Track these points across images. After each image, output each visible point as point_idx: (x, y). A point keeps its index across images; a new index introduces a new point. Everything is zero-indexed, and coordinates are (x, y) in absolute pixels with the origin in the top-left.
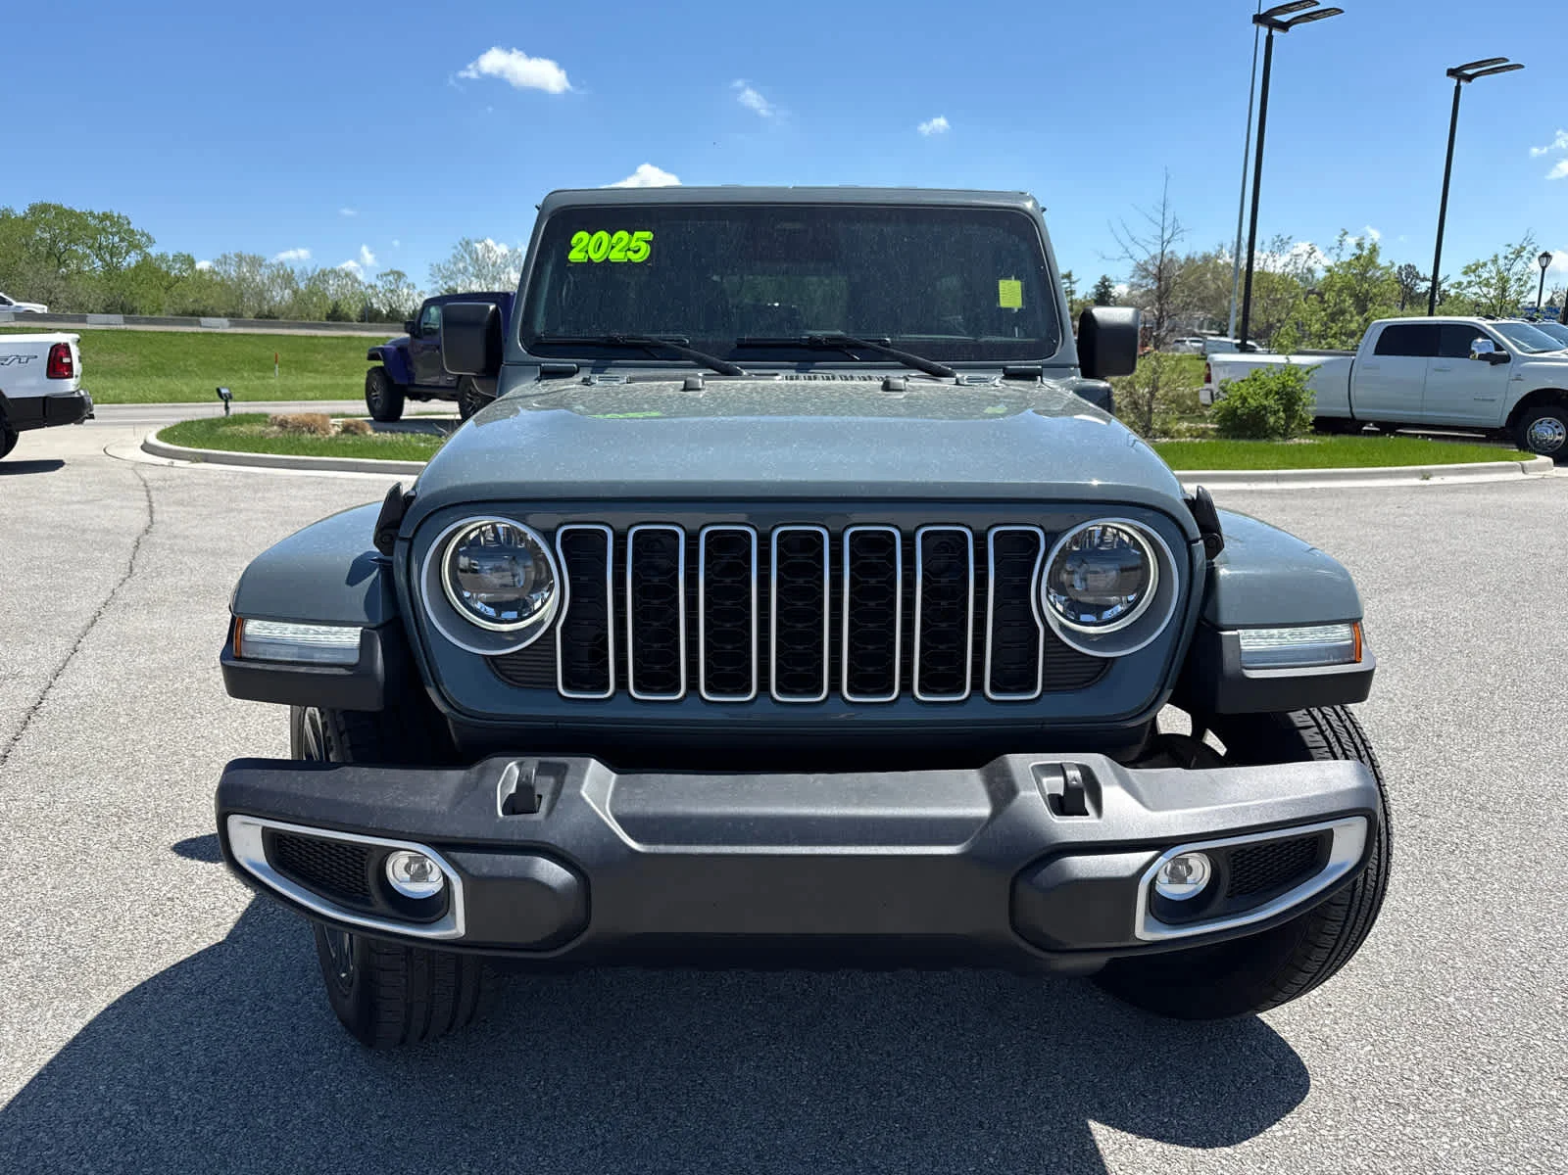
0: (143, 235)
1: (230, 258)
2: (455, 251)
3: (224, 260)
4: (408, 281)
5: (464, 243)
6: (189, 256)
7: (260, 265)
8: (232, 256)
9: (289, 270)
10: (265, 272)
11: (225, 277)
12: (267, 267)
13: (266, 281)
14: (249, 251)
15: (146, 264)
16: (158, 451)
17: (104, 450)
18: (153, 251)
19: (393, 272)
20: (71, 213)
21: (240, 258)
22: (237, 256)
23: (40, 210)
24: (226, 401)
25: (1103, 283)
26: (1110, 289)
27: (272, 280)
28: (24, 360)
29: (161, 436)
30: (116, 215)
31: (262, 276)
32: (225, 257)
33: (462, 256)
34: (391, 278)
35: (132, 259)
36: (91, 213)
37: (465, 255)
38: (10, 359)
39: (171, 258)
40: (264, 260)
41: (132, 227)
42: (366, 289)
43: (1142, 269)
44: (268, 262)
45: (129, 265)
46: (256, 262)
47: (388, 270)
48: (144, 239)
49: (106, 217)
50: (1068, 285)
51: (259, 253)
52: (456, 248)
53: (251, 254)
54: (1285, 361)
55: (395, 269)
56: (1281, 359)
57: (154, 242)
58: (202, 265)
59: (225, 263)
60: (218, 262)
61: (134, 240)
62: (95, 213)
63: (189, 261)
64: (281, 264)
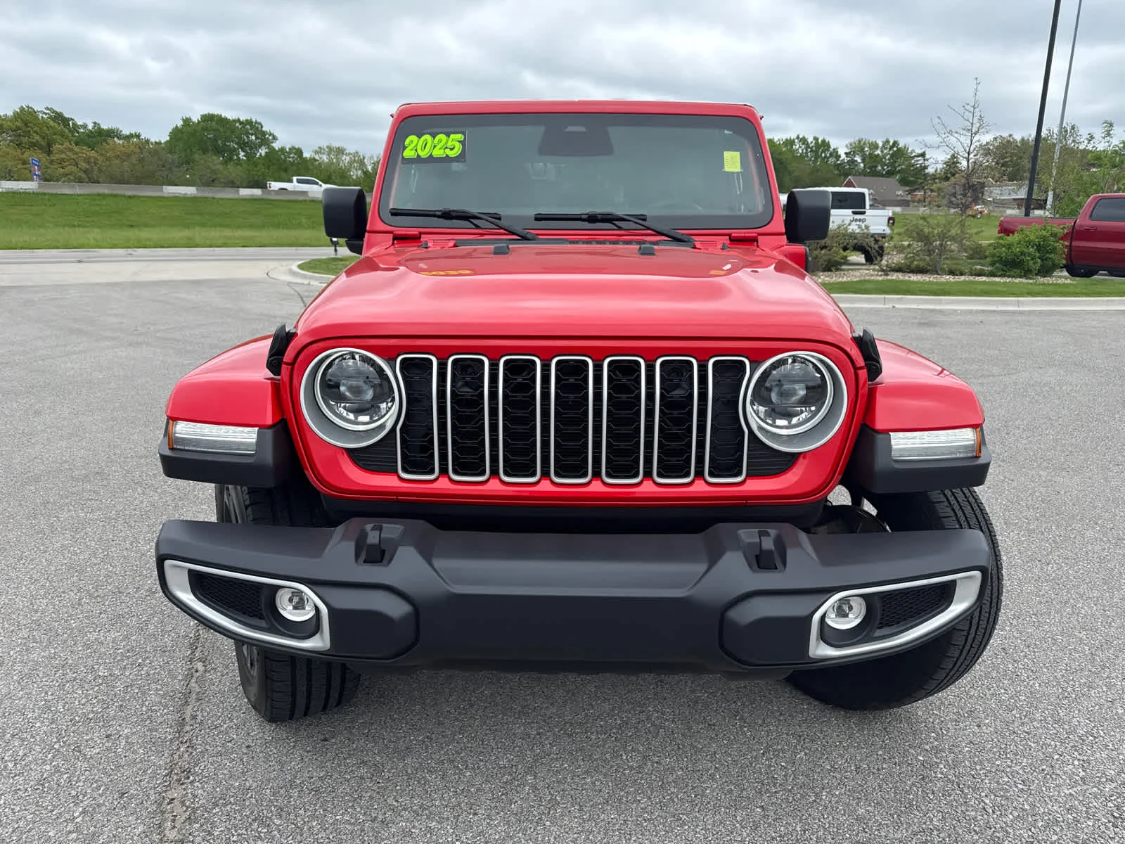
0: (270, 134)
1: (324, 149)
3: (319, 151)
6: (299, 148)
7: (343, 154)
8: (325, 147)
9: (362, 157)
10: (346, 159)
12: (347, 155)
13: (346, 165)
14: (335, 144)
15: (272, 154)
17: (267, 274)
18: (276, 145)
20: (228, 121)
21: (330, 149)
22: (328, 147)
23: (208, 118)
24: (335, 246)
27: (351, 163)
29: (300, 267)
30: (254, 120)
32: (321, 148)
35: (263, 151)
36: (239, 120)
39: (287, 150)
40: (345, 150)
41: (264, 129)
44: (349, 152)
45: (261, 155)
46: (340, 151)
48: (271, 138)
49: (248, 122)
50: (922, 162)
53: (337, 146)
57: (277, 139)
58: (306, 155)
59: (320, 153)
60: (316, 152)
61: (265, 138)
62: (241, 120)
63: (299, 152)
64: (357, 152)
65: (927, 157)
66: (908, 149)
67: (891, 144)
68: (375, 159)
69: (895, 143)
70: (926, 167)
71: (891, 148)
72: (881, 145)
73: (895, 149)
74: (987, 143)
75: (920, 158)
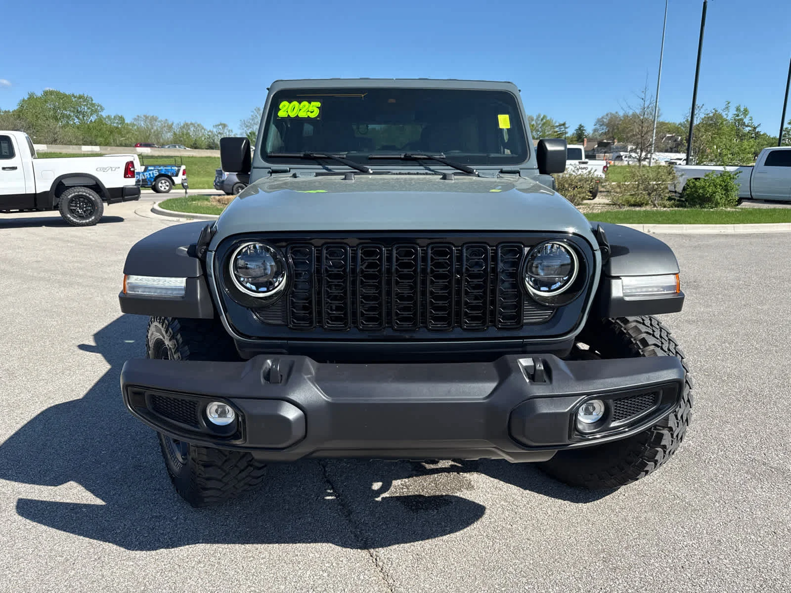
0: (99, 106)
1: (141, 117)
2: (252, 113)
3: (137, 119)
4: (229, 129)
5: (257, 109)
6: (122, 116)
7: (156, 121)
8: (142, 116)
9: (170, 123)
11: (139, 126)
12: (159, 122)
13: (159, 129)
14: (150, 114)
15: (100, 121)
16: (156, 212)
17: (135, 212)
18: (104, 114)
19: (221, 124)
20: (65, 96)
21: (146, 117)
23: (49, 93)
25: (580, 129)
26: (584, 131)
27: (162, 128)
28: (114, 169)
29: (160, 205)
30: (85, 96)
31: (157, 126)
32: (138, 116)
33: (256, 116)
34: (220, 127)
35: (93, 118)
36: (73, 95)
37: (257, 115)
38: (107, 169)
39: (113, 117)
41: (93, 102)
42: (208, 132)
43: (600, 122)
44: (159, 119)
45: (92, 121)
46: (154, 119)
47: (219, 123)
48: (99, 108)
49: (80, 97)
50: (563, 129)
51: (155, 115)
52: (253, 112)
54: (723, 169)
55: (222, 122)
56: (721, 168)
57: (104, 109)
58: (128, 121)
59: (138, 120)
60: (135, 119)
61: (95, 109)
62: (75, 95)
63: (122, 119)
64: (166, 120)
65: (567, 126)
66: (553, 121)
67: (542, 117)
68: (182, 125)
69: (544, 117)
70: (566, 133)
71: (542, 120)
72: (535, 118)
73: (544, 121)
74: (603, 118)
75: (562, 127)
